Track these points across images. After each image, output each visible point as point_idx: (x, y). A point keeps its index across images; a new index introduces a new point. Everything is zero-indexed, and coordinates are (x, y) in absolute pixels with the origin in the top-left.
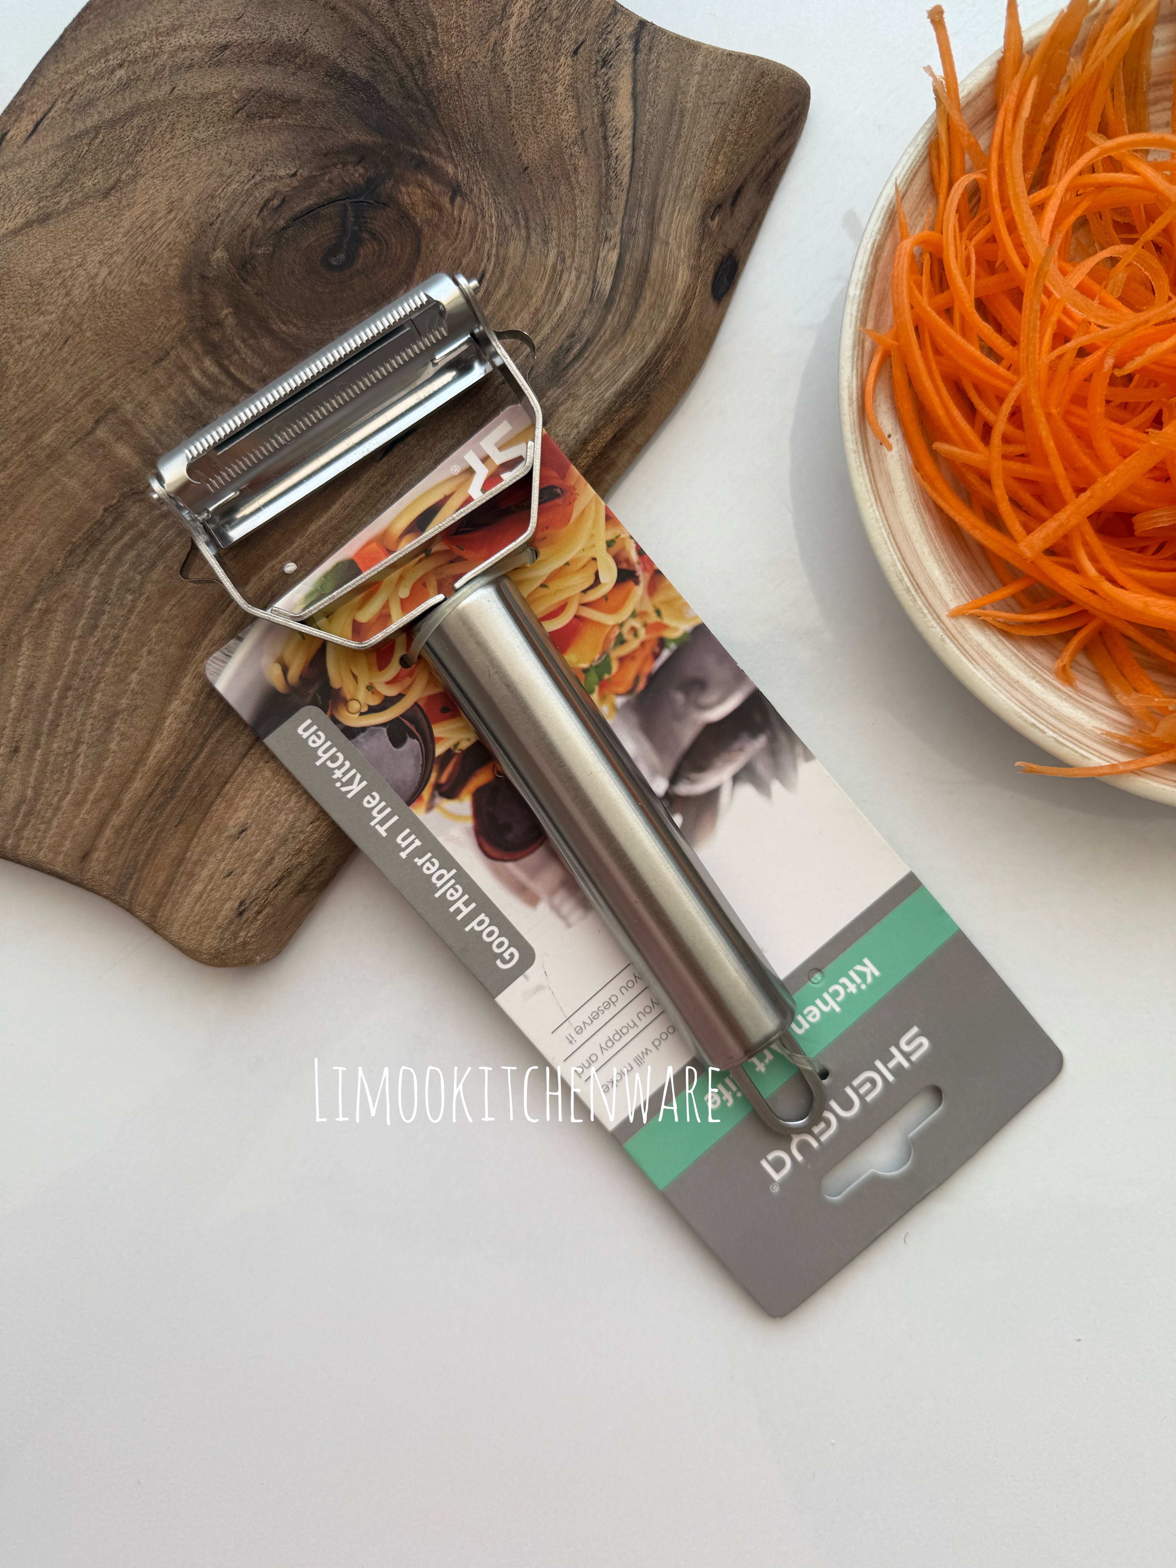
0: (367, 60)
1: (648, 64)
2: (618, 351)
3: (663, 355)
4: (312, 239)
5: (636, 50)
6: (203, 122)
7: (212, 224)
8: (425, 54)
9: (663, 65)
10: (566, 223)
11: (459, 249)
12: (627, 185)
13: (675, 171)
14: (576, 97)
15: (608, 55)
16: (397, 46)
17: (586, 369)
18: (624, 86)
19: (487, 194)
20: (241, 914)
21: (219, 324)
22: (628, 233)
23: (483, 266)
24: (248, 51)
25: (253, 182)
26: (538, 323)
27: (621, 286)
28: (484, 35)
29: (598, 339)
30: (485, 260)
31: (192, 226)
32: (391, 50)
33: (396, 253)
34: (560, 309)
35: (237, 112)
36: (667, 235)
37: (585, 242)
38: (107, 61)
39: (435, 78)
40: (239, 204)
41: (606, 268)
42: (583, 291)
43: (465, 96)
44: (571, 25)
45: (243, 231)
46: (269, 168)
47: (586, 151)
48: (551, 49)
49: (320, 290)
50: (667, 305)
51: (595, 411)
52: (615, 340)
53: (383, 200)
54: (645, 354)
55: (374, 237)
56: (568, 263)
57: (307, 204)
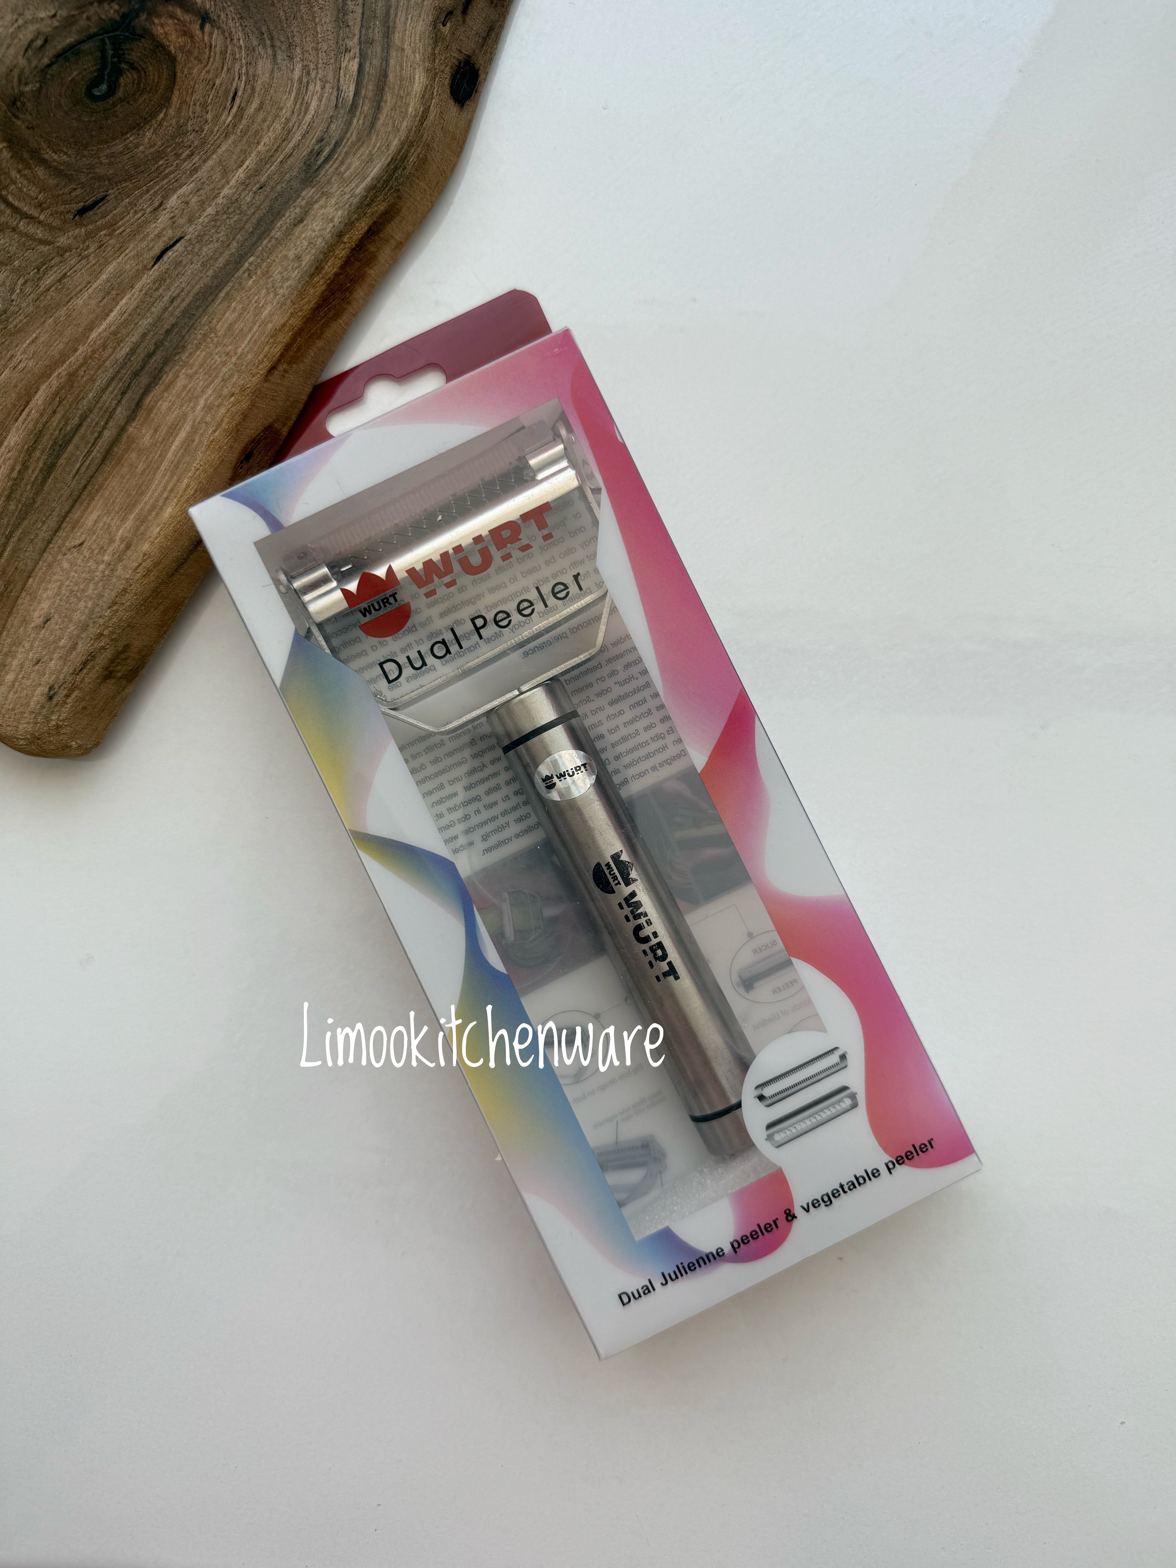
2: (364, 151)
3: (408, 151)
4: (75, 73)
10: (308, 39)
11: (212, 71)
17: (337, 169)
19: (233, 19)
20: (51, 698)
22: (365, 42)
23: (234, 85)
25: (16, 25)
26: (289, 131)
27: (363, 92)
29: (345, 140)
30: (237, 78)
33: (153, 79)
34: (308, 117)
36: (403, 42)
37: (327, 55)
40: (5, 47)
41: (348, 77)
42: (329, 99)
45: (12, 70)
46: (31, 12)
49: (86, 119)
50: (408, 105)
51: (347, 206)
52: (361, 141)
53: (138, 32)
54: (390, 152)
55: (132, 67)
56: (313, 74)
57: (69, 41)
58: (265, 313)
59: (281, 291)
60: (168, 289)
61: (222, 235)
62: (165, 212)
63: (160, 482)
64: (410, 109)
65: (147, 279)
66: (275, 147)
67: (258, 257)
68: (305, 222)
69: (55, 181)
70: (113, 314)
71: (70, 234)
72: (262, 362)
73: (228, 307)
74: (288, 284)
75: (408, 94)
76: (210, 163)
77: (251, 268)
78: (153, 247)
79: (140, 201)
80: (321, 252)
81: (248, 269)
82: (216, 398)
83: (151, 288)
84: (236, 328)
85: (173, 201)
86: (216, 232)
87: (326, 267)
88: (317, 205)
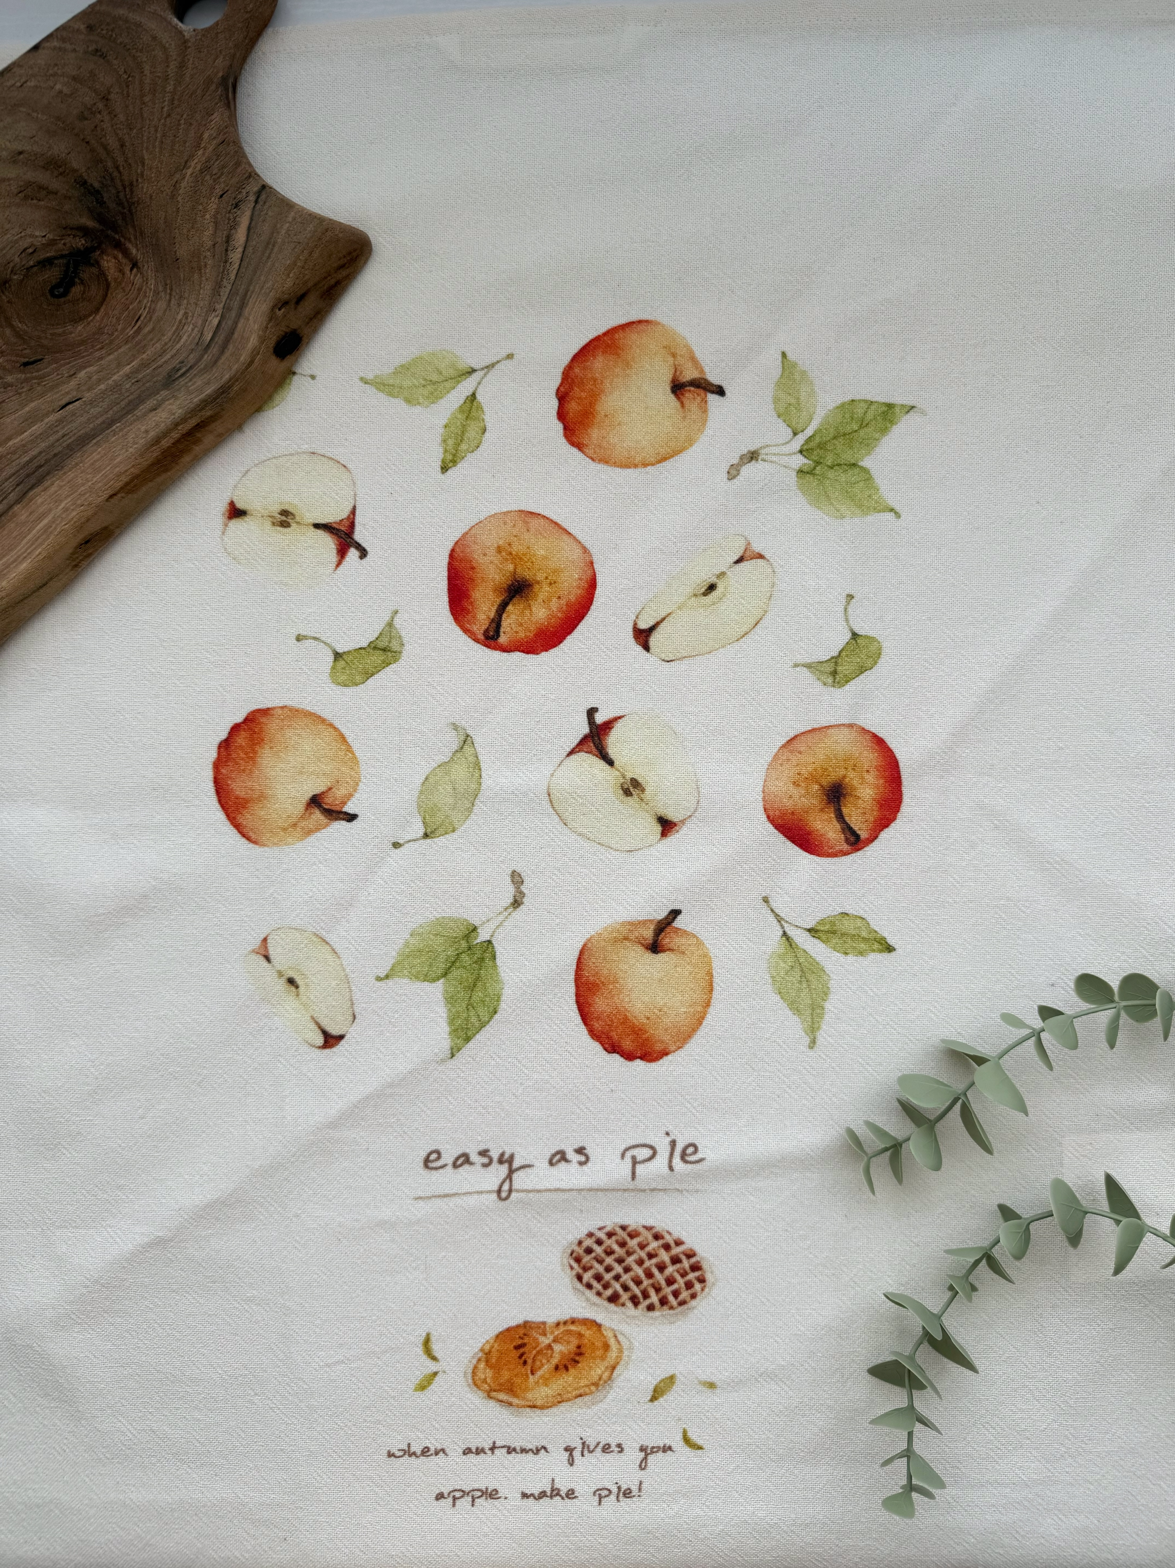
0: (101, 177)
1: (262, 211)
2: (207, 376)
3: (233, 384)
4: (47, 276)
5: (256, 202)
8: (135, 180)
9: (270, 213)
10: (193, 296)
11: (129, 299)
12: (233, 281)
13: (262, 278)
14: (216, 223)
15: (239, 201)
16: (120, 172)
17: (186, 383)
18: (244, 222)
19: (151, 270)
22: (227, 308)
23: (141, 312)
24: (33, 158)
25: (20, 235)
26: (164, 351)
27: (216, 340)
28: (171, 176)
29: (197, 367)
30: (143, 309)
32: (116, 174)
33: (93, 294)
34: (178, 346)
35: (19, 193)
36: (249, 314)
37: (201, 310)
39: (137, 195)
40: (9, 247)
41: (210, 327)
42: (194, 338)
43: (152, 210)
44: (222, 179)
45: (8, 263)
46: (31, 230)
47: (214, 256)
48: (207, 192)
49: (45, 307)
50: (240, 355)
51: (186, 408)
52: (207, 369)
53: (92, 261)
54: (222, 381)
56: (189, 320)
57: (48, 255)
58: (118, 460)
59: (131, 450)
60: (63, 428)
61: (105, 405)
62: (76, 379)
63: (24, 547)
64: (242, 358)
65: (52, 418)
66: (153, 359)
67: (123, 424)
68: (158, 411)
69: (15, 341)
70: (26, 434)
71: (15, 376)
72: (107, 490)
73: (96, 450)
74: (136, 446)
75: (244, 348)
76: (111, 357)
77: (116, 430)
78: (62, 399)
79: (62, 368)
80: (162, 432)
81: (114, 430)
82: (73, 505)
83: (53, 424)
84: (98, 464)
85: (82, 374)
86: (103, 401)
87: (163, 442)
88: (167, 403)
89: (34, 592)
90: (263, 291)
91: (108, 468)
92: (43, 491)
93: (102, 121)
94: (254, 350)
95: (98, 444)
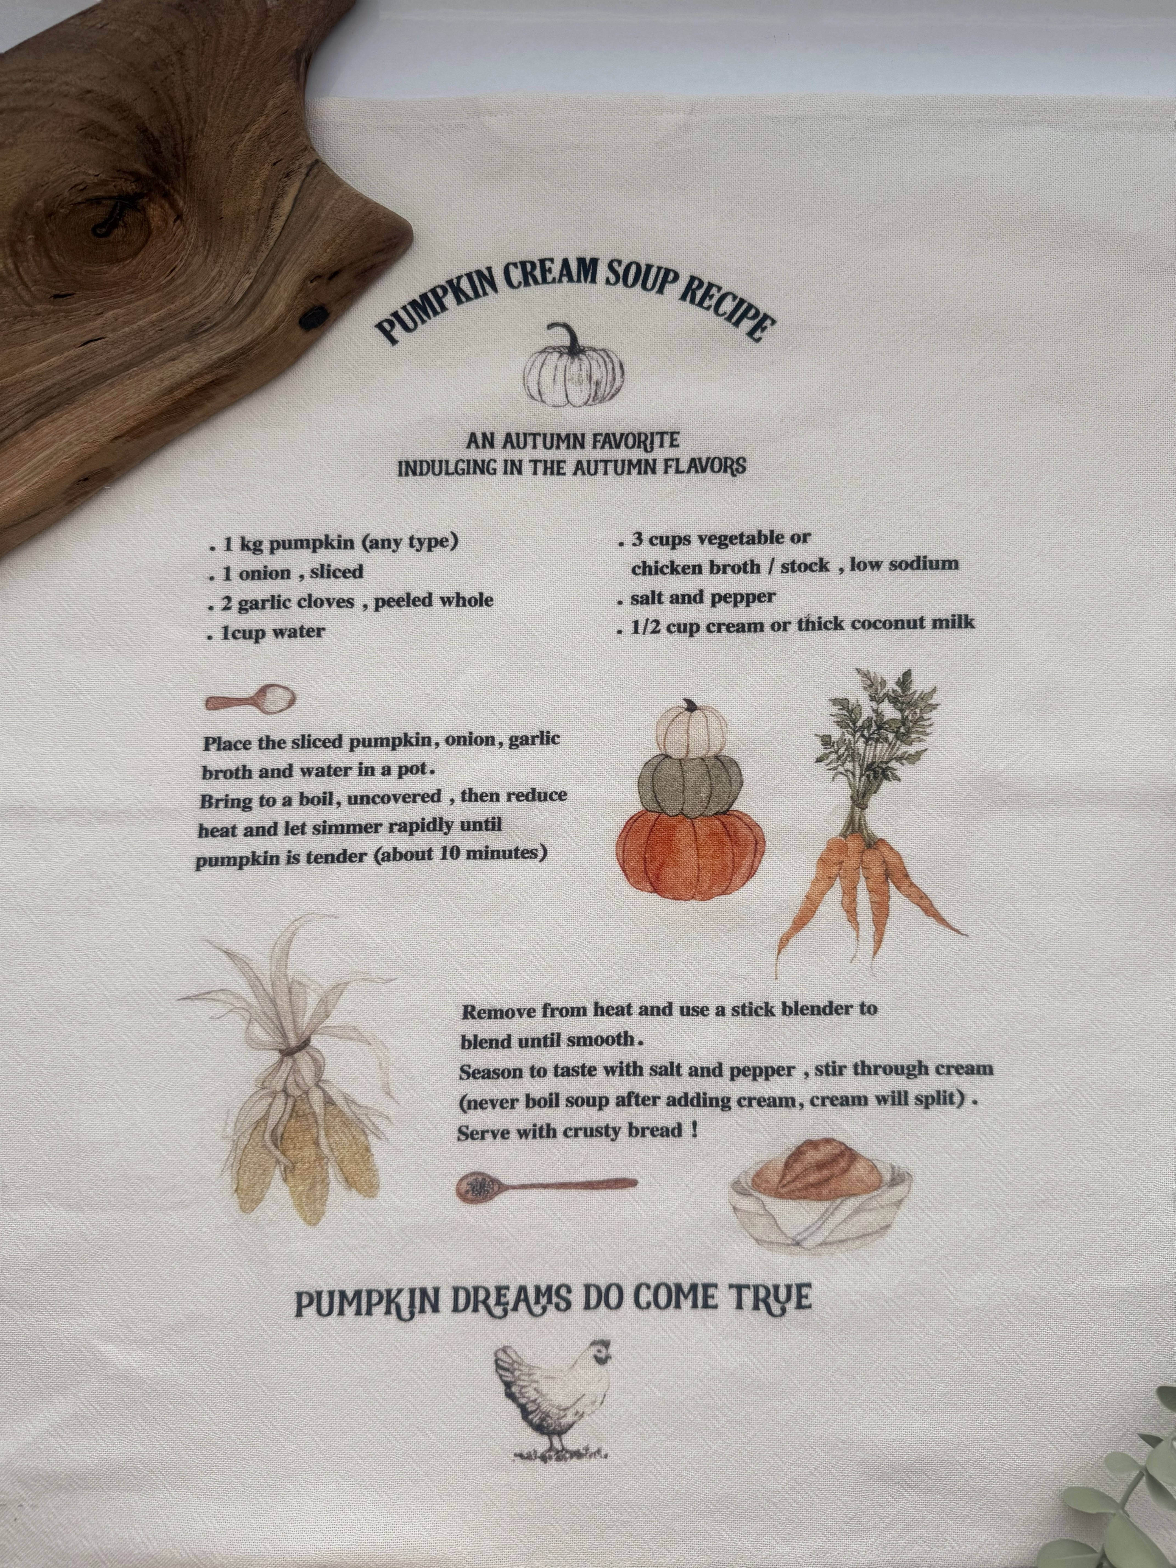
0: (162, 127)
1: (311, 184)
2: (229, 335)
3: (254, 347)
4: (92, 214)
5: (307, 175)
6: (60, 129)
7: (42, 186)
8: (194, 135)
9: (318, 188)
10: (230, 256)
11: (168, 249)
12: (271, 246)
13: (300, 249)
14: (265, 189)
15: (291, 172)
16: (181, 125)
17: (209, 339)
18: (292, 192)
19: (195, 225)
21: (24, 242)
22: (261, 273)
23: (176, 263)
24: (100, 99)
25: (73, 171)
26: (193, 305)
27: (245, 301)
28: (230, 137)
29: (221, 325)
30: (179, 260)
31: (32, 183)
32: (177, 127)
33: (134, 239)
34: (207, 302)
35: (81, 130)
36: (282, 282)
37: (236, 270)
38: (24, 75)
39: (194, 150)
40: (60, 181)
41: (241, 288)
42: (224, 296)
43: (205, 167)
44: (279, 148)
45: (58, 196)
46: (85, 167)
47: (257, 220)
48: (262, 157)
49: (85, 244)
50: (266, 320)
51: (203, 363)
52: (230, 329)
53: (139, 207)
54: (244, 342)
55: (125, 225)
56: (222, 278)
57: (97, 194)
58: (128, 404)
59: (143, 395)
60: (82, 364)
61: (126, 347)
62: (102, 319)
63: (21, 473)
64: (266, 323)
65: (73, 352)
66: (180, 310)
67: (139, 369)
68: (176, 361)
69: (50, 272)
70: (44, 364)
71: (44, 306)
72: (113, 431)
73: (109, 390)
74: (148, 392)
75: (270, 313)
76: (141, 302)
77: (132, 374)
78: (85, 336)
79: (91, 306)
80: (176, 383)
81: (130, 374)
82: (77, 440)
83: (72, 359)
84: (108, 405)
85: (110, 314)
86: (124, 344)
87: (175, 393)
88: (186, 355)
89: (25, 520)
90: (298, 262)
91: (118, 410)
92: (50, 422)
93: (173, 74)
94: (280, 317)
95: (112, 385)
